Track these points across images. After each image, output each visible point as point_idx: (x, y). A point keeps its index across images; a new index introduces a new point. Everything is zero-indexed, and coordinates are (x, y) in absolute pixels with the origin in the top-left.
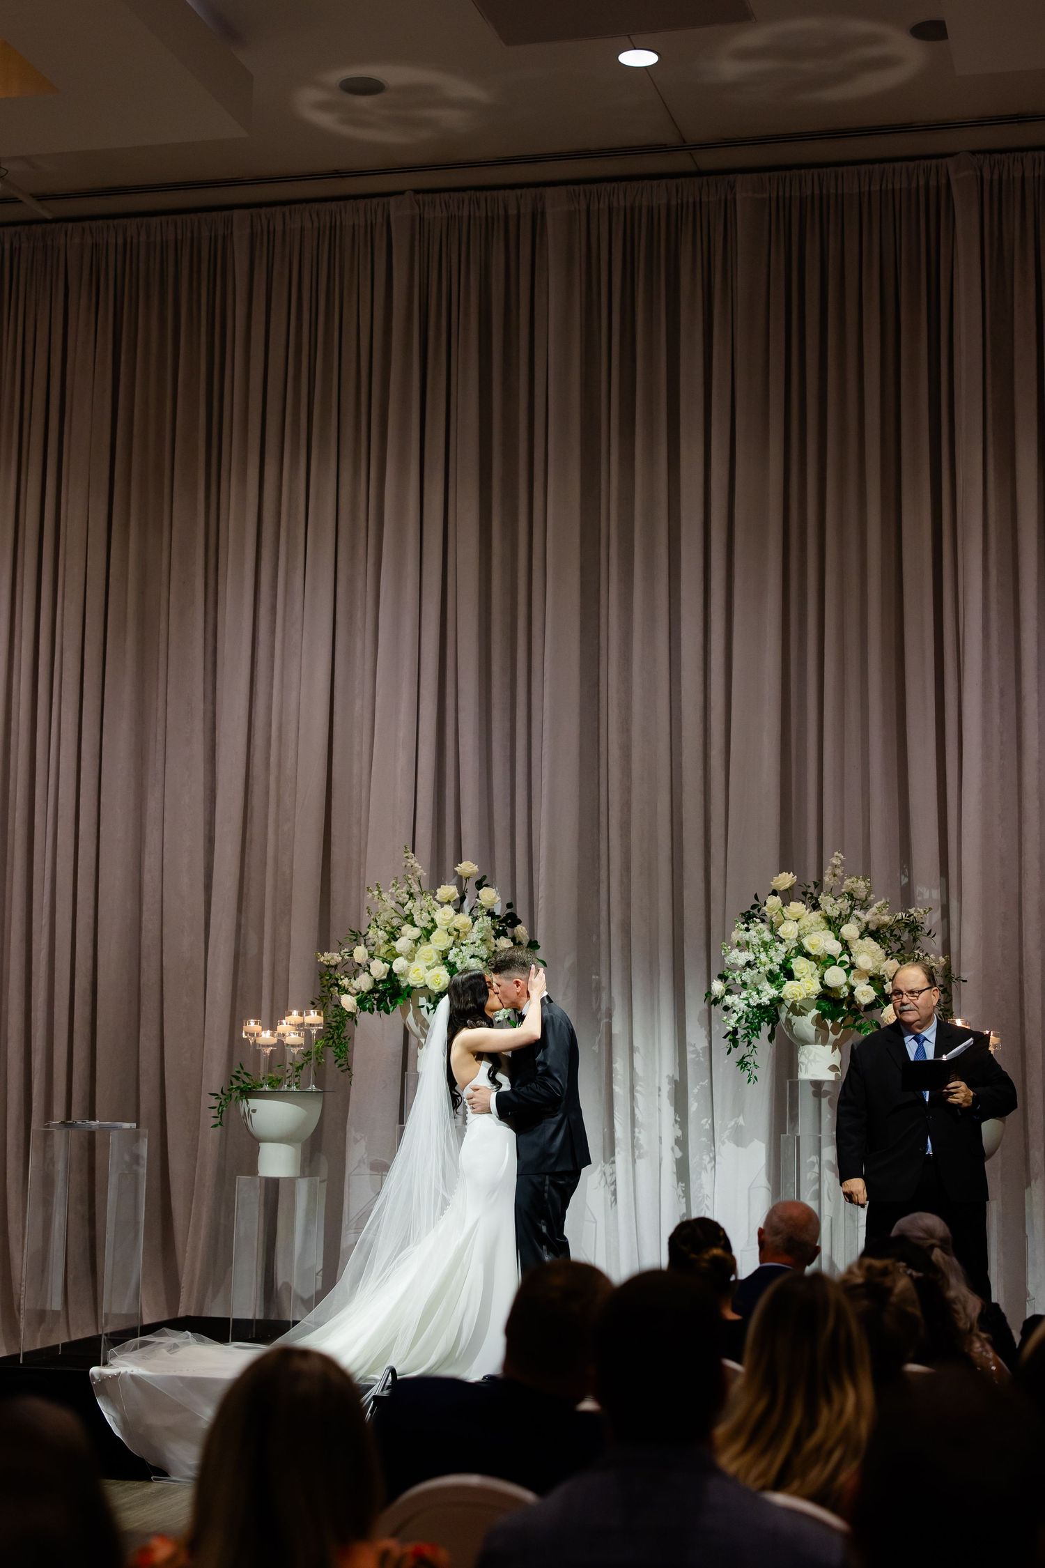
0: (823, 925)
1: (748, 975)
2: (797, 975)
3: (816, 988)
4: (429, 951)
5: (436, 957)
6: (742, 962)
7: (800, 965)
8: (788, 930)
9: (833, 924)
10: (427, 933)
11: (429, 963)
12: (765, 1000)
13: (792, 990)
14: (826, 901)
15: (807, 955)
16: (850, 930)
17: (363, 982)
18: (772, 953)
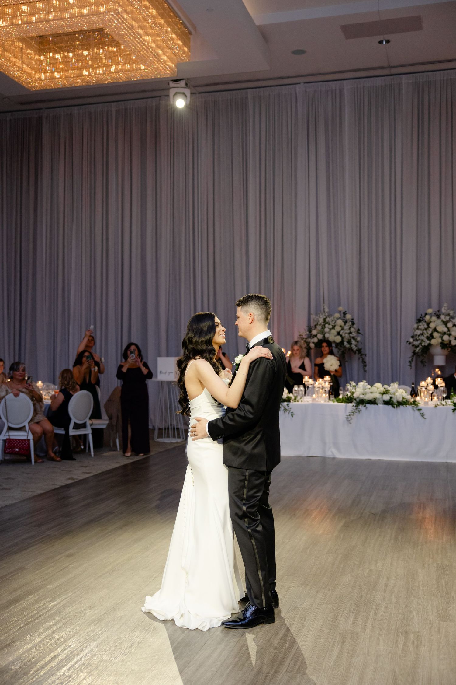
0: (442, 323)
1: (422, 338)
2: (435, 337)
3: (440, 340)
4: (334, 332)
5: (336, 333)
6: (418, 334)
7: (435, 334)
8: (432, 325)
9: (445, 323)
10: (334, 327)
11: (335, 335)
12: (426, 344)
13: (433, 342)
14: (442, 317)
15: (437, 332)
16: (450, 325)
17: (315, 340)
18: (428, 331)
